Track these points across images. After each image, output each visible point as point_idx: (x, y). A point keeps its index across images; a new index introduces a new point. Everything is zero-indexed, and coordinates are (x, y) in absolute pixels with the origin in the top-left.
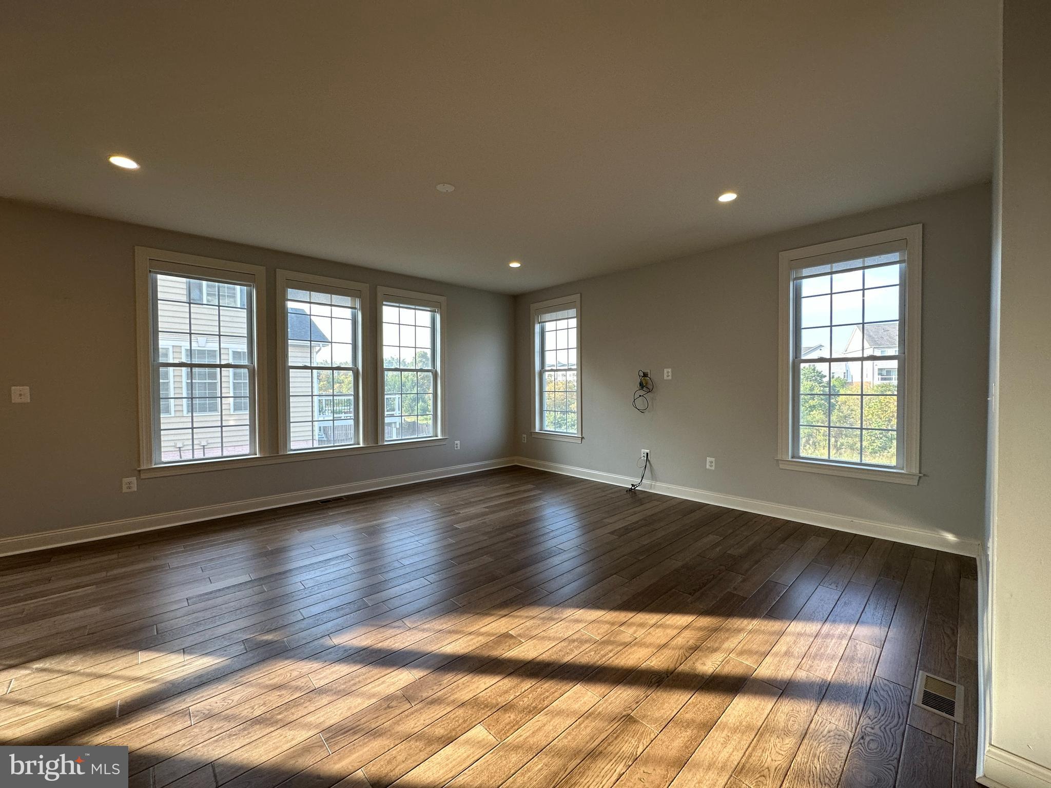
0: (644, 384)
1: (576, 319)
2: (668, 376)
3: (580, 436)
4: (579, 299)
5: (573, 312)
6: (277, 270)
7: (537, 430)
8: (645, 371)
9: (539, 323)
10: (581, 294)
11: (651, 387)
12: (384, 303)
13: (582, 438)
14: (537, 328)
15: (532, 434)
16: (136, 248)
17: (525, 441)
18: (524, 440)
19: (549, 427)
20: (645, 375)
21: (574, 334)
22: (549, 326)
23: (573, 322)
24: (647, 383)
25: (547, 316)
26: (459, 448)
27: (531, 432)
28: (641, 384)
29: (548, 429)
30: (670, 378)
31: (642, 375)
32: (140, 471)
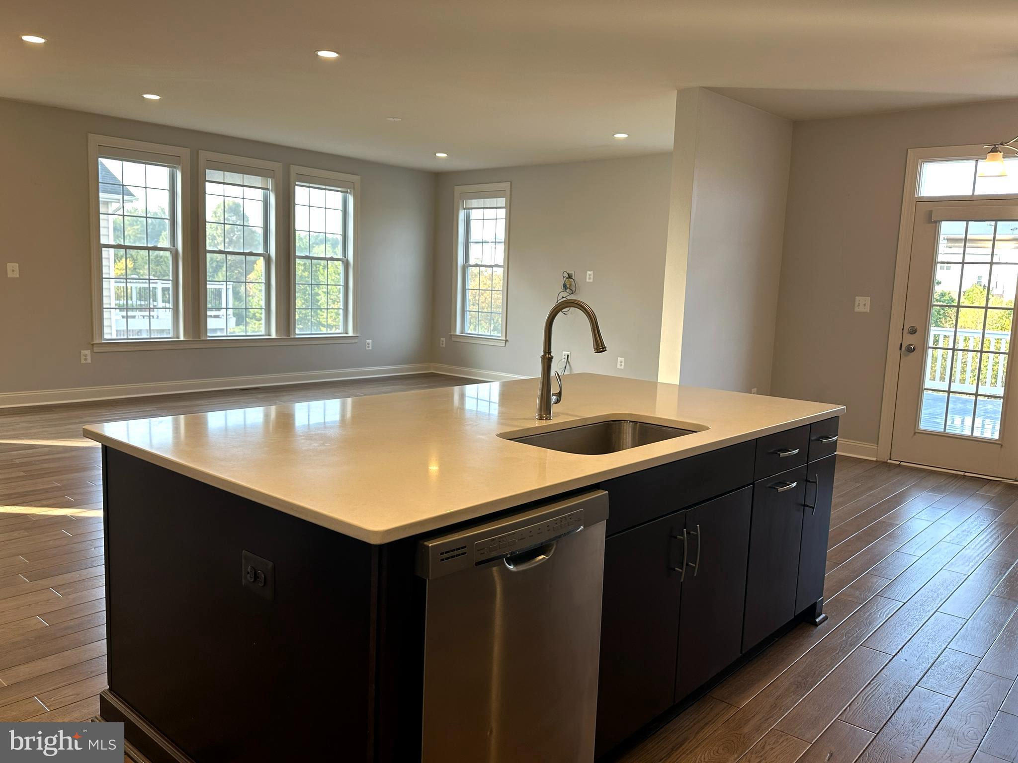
0: (568, 286)
1: (504, 210)
2: (590, 279)
3: (504, 339)
4: (509, 187)
5: (502, 201)
6: (200, 151)
7: (458, 332)
8: (570, 273)
9: (464, 209)
10: (511, 182)
11: (574, 289)
12: (297, 183)
13: (506, 341)
14: (462, 215)
15: (451, 337)
16: (90, 135)
17: (444, 346)
18: (443, 344)
19: (470, 330)
20: (570, 277)
21: (502, 225)
22: (475, 214)
23: (502, 213)
24: (570, 285)
25: (474, 203)
26: (370, 348)
27: (451, 335)
28: (565, 286)
29: (469, 332)
30: (591, 281)
31: (567, 276)
32: (93, 345)
